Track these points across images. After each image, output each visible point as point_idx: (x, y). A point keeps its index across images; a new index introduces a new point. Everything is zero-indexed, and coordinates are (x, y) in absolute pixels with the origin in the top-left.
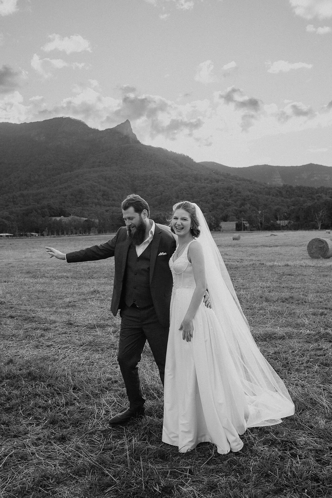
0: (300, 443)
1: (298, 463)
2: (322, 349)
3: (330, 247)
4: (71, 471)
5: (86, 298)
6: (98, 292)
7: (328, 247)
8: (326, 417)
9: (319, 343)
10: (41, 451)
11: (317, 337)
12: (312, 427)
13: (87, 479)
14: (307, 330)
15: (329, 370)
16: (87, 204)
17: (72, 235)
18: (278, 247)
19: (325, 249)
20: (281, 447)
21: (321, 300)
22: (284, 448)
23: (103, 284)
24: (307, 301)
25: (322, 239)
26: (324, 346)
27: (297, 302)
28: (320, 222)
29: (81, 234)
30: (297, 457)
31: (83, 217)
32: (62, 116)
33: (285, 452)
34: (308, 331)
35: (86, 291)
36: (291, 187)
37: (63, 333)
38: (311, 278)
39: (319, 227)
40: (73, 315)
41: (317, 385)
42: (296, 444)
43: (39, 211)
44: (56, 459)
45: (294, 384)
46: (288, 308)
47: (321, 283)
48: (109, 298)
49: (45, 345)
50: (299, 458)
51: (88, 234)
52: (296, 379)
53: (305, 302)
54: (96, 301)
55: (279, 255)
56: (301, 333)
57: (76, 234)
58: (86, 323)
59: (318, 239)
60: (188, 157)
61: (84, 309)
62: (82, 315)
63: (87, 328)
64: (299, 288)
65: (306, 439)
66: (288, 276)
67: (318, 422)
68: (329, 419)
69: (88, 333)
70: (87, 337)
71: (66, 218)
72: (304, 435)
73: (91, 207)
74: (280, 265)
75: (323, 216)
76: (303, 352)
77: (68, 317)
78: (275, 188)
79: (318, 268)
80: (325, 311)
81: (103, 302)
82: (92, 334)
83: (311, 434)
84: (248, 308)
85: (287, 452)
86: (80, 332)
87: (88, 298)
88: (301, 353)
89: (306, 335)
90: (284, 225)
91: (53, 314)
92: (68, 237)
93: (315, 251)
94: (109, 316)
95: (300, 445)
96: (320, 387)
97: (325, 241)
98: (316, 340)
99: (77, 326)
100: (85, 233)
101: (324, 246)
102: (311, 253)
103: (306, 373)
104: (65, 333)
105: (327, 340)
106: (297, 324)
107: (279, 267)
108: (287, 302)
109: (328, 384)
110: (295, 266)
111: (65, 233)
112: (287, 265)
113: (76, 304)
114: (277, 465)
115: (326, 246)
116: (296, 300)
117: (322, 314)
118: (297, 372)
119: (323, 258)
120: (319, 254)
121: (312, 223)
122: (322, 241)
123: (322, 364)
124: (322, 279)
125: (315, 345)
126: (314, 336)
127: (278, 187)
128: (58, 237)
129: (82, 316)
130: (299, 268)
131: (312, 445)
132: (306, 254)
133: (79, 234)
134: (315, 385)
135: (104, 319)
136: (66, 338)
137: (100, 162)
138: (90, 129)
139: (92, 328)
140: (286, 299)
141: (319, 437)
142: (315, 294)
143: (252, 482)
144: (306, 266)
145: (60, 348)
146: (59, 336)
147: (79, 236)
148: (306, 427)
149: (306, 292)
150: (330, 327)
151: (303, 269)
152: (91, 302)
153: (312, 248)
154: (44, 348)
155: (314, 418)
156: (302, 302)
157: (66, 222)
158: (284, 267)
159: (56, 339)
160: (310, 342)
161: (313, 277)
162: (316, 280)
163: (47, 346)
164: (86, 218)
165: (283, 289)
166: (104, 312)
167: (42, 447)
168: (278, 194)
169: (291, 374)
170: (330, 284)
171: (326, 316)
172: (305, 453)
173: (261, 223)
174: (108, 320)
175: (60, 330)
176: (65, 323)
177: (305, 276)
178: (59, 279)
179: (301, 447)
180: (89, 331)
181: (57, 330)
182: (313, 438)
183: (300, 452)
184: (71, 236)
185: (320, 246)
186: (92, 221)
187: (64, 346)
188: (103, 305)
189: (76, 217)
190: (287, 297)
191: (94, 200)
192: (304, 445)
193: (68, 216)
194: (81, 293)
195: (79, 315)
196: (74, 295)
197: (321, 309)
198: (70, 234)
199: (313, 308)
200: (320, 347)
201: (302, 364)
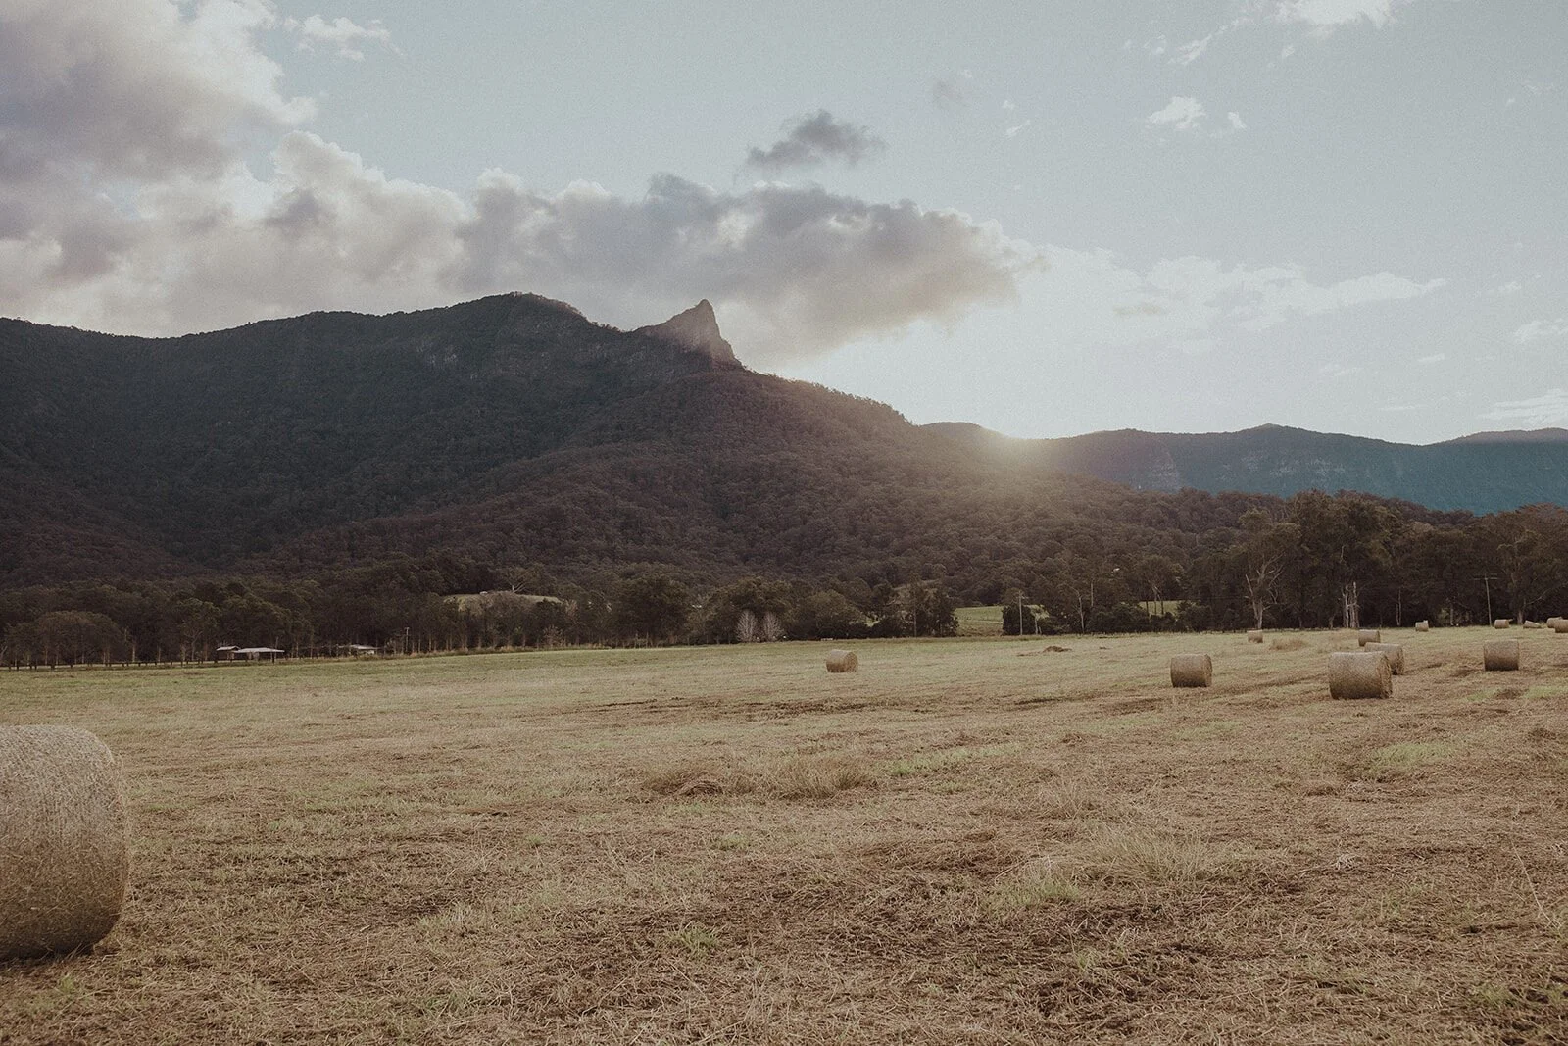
16: (573, 552)
36: (1204, 497)
43: (413, 576)
73: (587, 562)
78: (1154, 500)
90: (1159, 614)
127: (1163, 499)
168: (1166, 518)
173: (1086, 610)
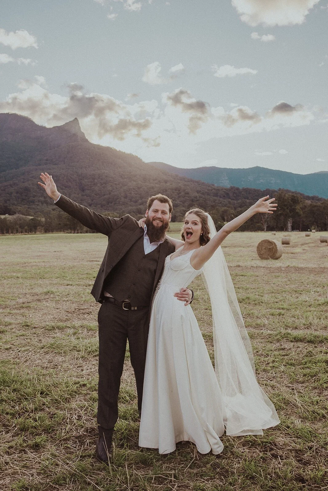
0: (279, 444)
1: (279, 463)
2: (285, 349)
3: (278, 249)
4: (50, 480)
5: (40, 299)
6: (52, 293)
7: (276, 248)
8: (300, 417)
9: (281, 342)
10: (15, 460)
11: (278, 337)
12: (288, 427)
13: (68, 488)
14: (267, 331)
15: (295, 370)
17: (18, 234)
18: (227, 248)
19: (274, 250)
20: (261, 448)
21: (276, 300)
22: (264, 449)
23: (56, 284)
24: (263, 302)
25: (271, 241)
26: (286, 346)
27: (254, 302)
28: (266, 224)
29: (26, 233)
30: (278, 458)
31: (29, 215)
32: (8, 112)
33: (266, 453)
34: (269, 331)
35: (39, 291)
36: (237, 189)
37: (20, 336)
38: (264, 279)
39: (265, 229)
40: (28, 316)
41: (286, 385)
42: (276, 445)
44: (32, 468)
45: (263, 385)
46: (245, 308)
47: (274, 284)
48: (64, 298)
49: (3, 348)
50: (280, 459)
51: (34, 233)
52: (264, 379)
53: (262, 303)
54: (51, 301)
55: (229, 255)
56: (262, 333)
57: (22, 232)
58: (43, 324)
59: (267, 240)
60: (137, 157)
61: (39, 310)
62: (38, 316)
63: (45, 330)
64: (254, 289)
65: (284, 439)
66: (241, 277)
67: (294, 422)
68: (303, 418)
69: (46, 335)
70: (46, 339)
71: (11, 216)
72: (281, 435)
74: (232, 266)
75: (269, 218)
76: (267, 352)
77: (24, 319)
78: (222, 189)
79: (269, 269)
80: (282, 311)
81: (59, 303)
82: (51, 336)
83: (288, 434)
84: (206, 308)
85: (268, 453)
86: (38, 334)
87: (42, 298)
88: (265, 353)
89: (267, 335)
91: (8, 315)
92: (14, 235)
93: (264, 252)
94: (66, 317)
95: (279, 446)
96: (289, 387)
97: (274, 242)
98: (278, 340)
99: (35, 328)
100: (31, 232)
101: (273, 247)
102: (261, 254)
103: (274, 373)
104: (23, 335)
105: (288, 339)
106: (257, 325)
107: (231, 268)
108: (244, 302)
109: (296, 384)
110: (246, 267)
111: (10, 231)
112: (239, 266)
113: (30, 304)
114: (261, 467)
115: (275, 247)
116: (253, 301)
117: (280, 314)
118: (264, 372)
119: (272, 259)
120: (269, 255)
121: (258, 224)
122: (271, 243)
123: (288, 364)
124: (275, 280)
125: (277, 344)
126: (275, 336)
127: (225, 189)
128: (3, 236)
129: (38, 318)
130: (250, 268)
131: (291, 446)
132: (256, 255)
133: (25, 233)
134: (284, 384)
135: (61, 320)
136: (25, 340)
137: (47, 160)
138: (37, 126)
139: (50, 330)
140: (243, 300)
141: (297, 437)
142: (270, 295)
143: (238, 485)
144: (256, 267)
145: (19, 351)
146: (17, 338)
147: (26, 235)
148: (283, 428)
149: (261, 293)
150: (289, 327)
151: (255, 270)
152: (46, 303)
153: (261, 249)
154: (2, 351)
155: (289, 418)
156: (259, 303)
157: (10, 220)
158: (235, 268)
159: (14, 341)
160: (272, 341)
161: (266, 278)
162: (269, 281)
163: (5, 349)
164: (32, 216)
165: (238, 289)
166: (60, 313)
167: (15, 456)
169: (258, 374)
170: (282, 284)
171: (284, 316)
172: (286, 453)
174: (65, 321)
175: (18, 332)
176: (21, 324)
177: (258, 276)
178: (9, 279)
179: (280, 448)
180: (48, 333)
181: (14, 332)
182: (291, 438)
183: (280, 452)
184: (16, 235)
185: (269, 247)
186: (38, 220)
187: (23, 349)
188: (59, 306)
189: (21, 216)
190: (244, 298)
191: (40, 198)
192: (284, 445)
193: (13, 215)
194: (34, 293)
195: (34, 316)
196: (27, 295)
197: (278, 309)
198: (15, 232)
199: (270, 308)
200: (282, 347)
201: (268, 364)
